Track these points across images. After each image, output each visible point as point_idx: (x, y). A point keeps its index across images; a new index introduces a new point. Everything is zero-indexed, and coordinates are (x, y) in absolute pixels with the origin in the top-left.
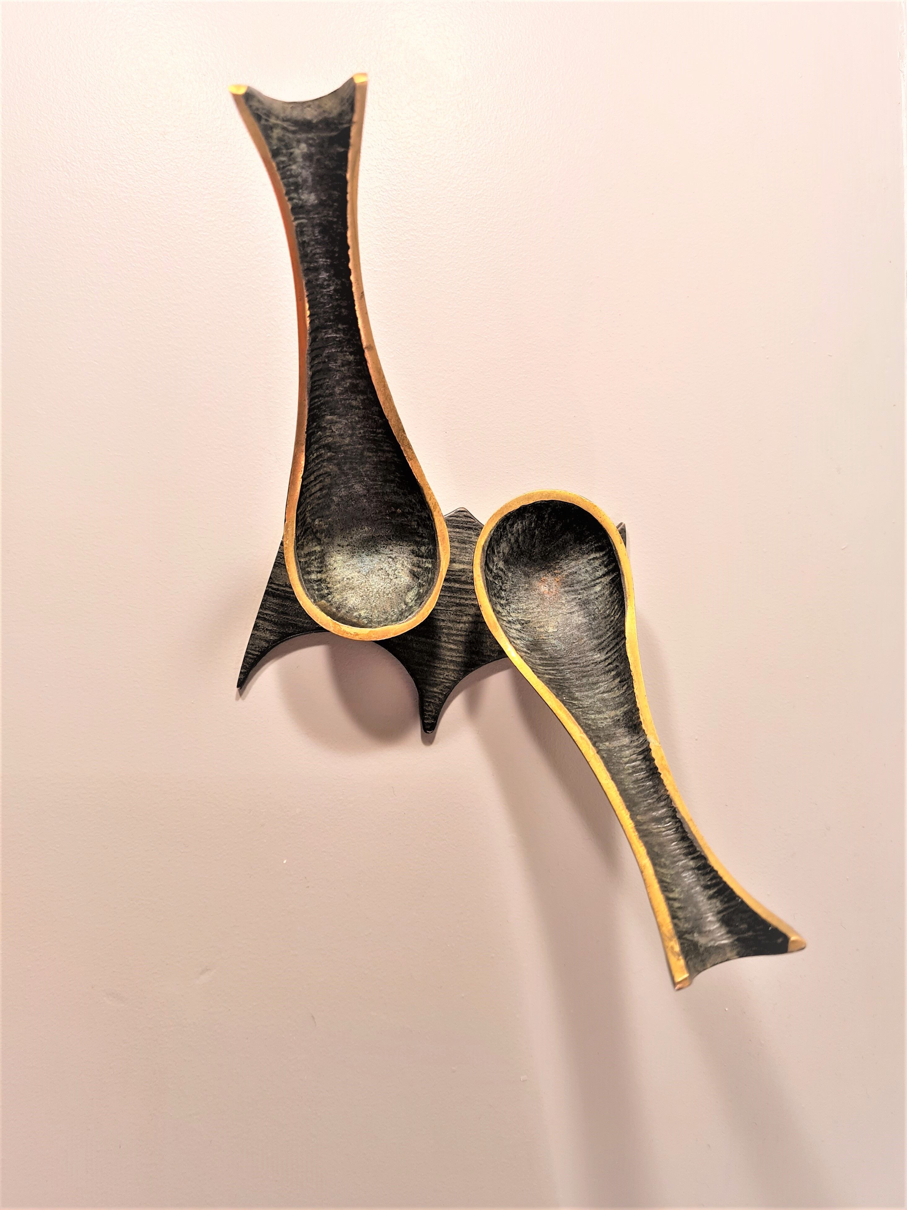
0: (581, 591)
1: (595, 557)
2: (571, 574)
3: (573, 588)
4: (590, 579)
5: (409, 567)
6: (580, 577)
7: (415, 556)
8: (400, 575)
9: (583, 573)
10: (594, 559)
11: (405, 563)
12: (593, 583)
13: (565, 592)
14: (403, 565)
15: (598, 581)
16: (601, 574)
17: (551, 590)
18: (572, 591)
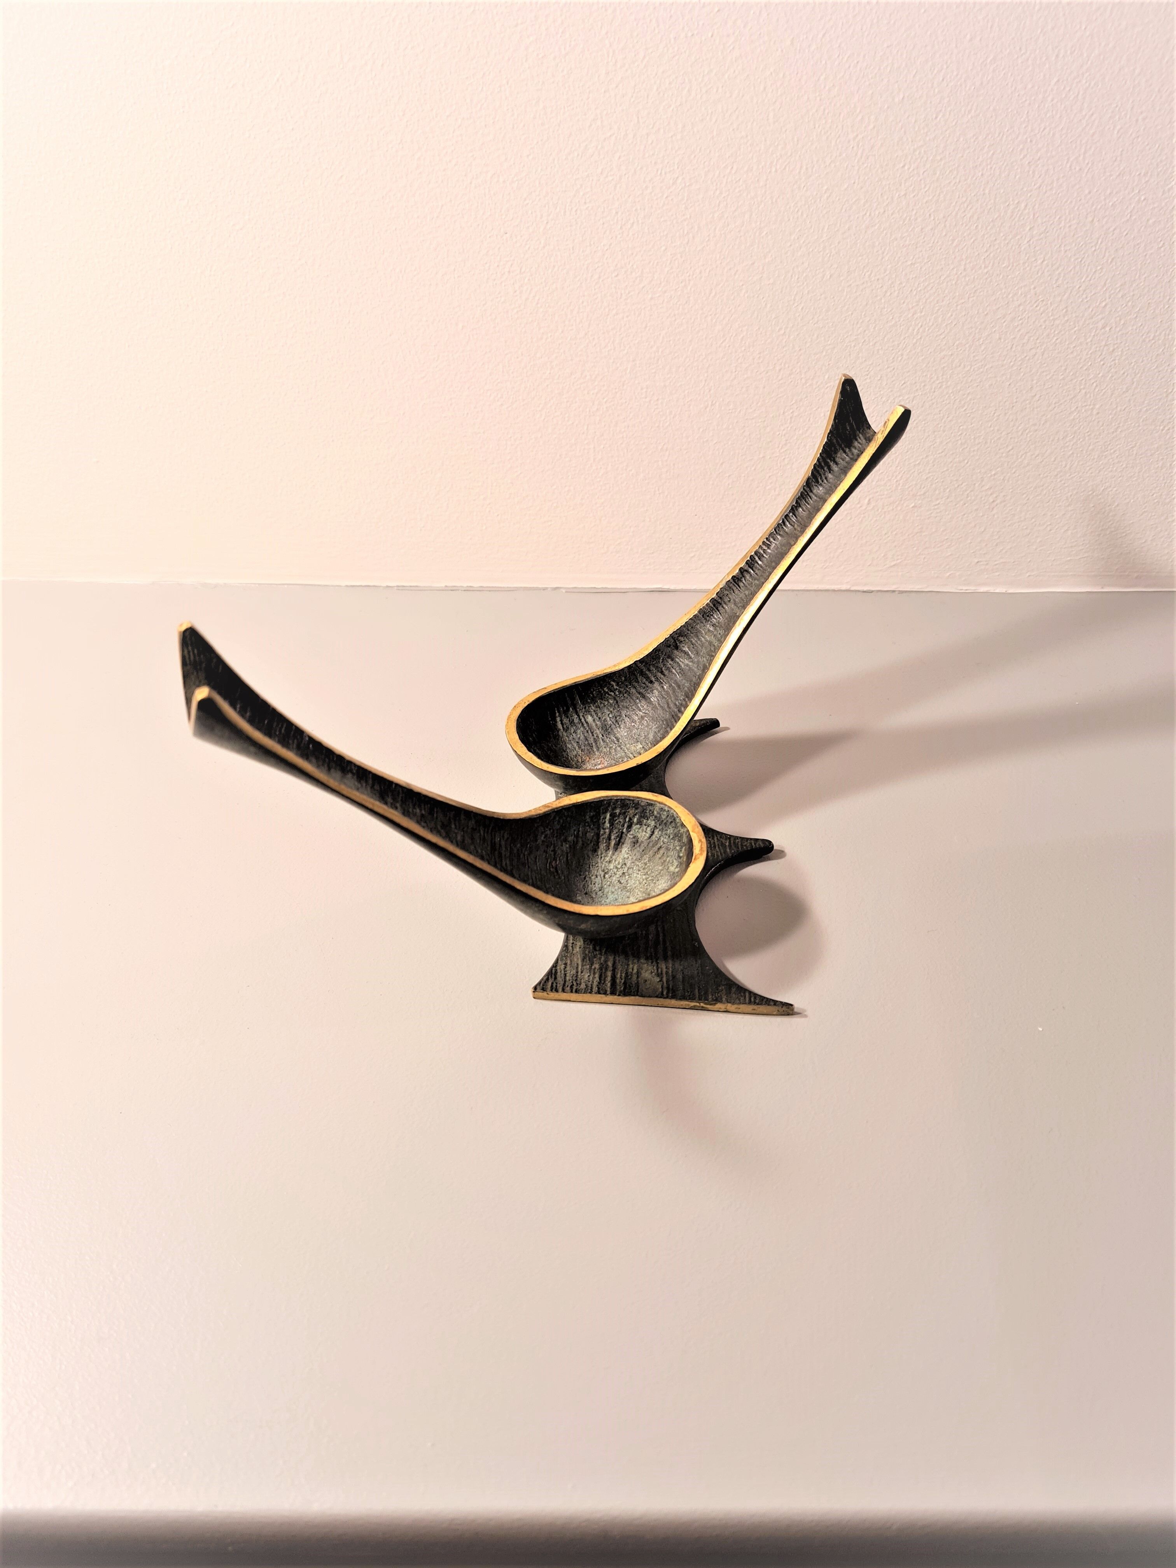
0: (595, 736)
1: (560, 722)
2: (580, 747)
3: (594, 744)
4: (582, 729)
5: (611, 853)
6: (581, 738)
7: (599, 848)
8: (621, 861)
9: (577, 735)
10: (562, 724)
11: (607, 859)
12: (585, 725)
13: (598, 750)
14: (610, 862)
15: (583, 720)
16: (576, 716)
17: (599, 762)
18: (596, 744)
